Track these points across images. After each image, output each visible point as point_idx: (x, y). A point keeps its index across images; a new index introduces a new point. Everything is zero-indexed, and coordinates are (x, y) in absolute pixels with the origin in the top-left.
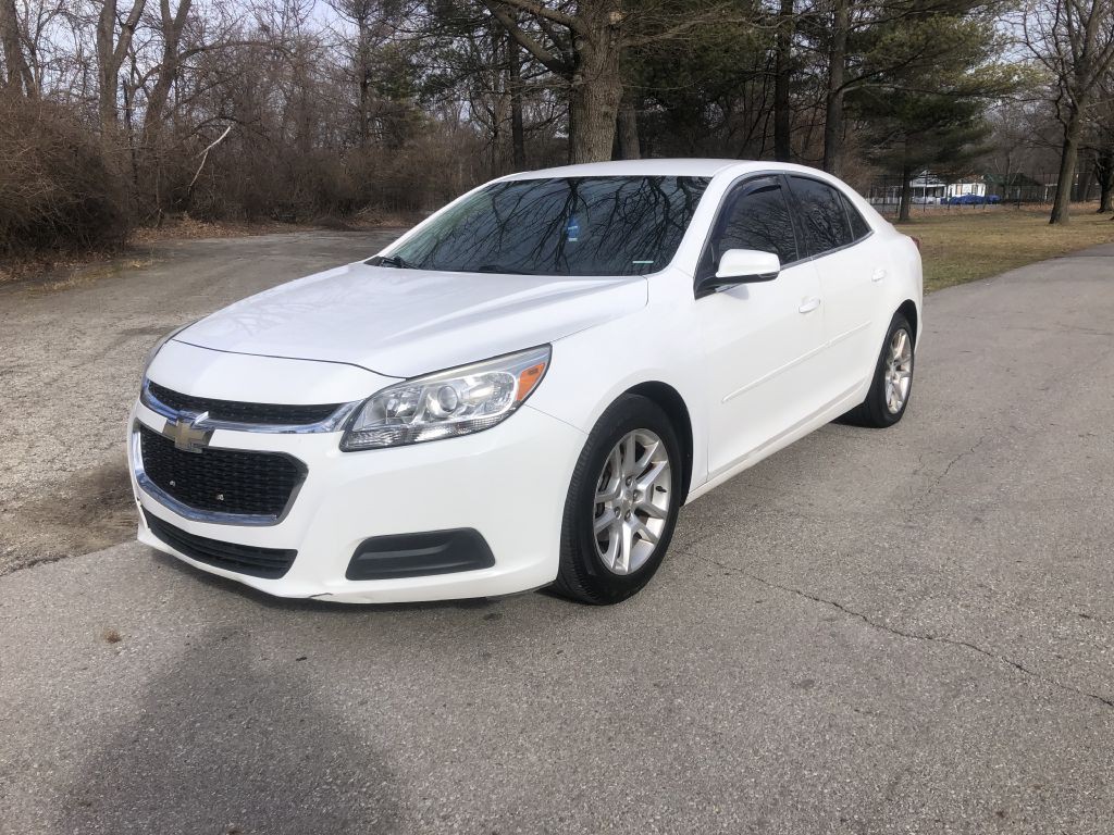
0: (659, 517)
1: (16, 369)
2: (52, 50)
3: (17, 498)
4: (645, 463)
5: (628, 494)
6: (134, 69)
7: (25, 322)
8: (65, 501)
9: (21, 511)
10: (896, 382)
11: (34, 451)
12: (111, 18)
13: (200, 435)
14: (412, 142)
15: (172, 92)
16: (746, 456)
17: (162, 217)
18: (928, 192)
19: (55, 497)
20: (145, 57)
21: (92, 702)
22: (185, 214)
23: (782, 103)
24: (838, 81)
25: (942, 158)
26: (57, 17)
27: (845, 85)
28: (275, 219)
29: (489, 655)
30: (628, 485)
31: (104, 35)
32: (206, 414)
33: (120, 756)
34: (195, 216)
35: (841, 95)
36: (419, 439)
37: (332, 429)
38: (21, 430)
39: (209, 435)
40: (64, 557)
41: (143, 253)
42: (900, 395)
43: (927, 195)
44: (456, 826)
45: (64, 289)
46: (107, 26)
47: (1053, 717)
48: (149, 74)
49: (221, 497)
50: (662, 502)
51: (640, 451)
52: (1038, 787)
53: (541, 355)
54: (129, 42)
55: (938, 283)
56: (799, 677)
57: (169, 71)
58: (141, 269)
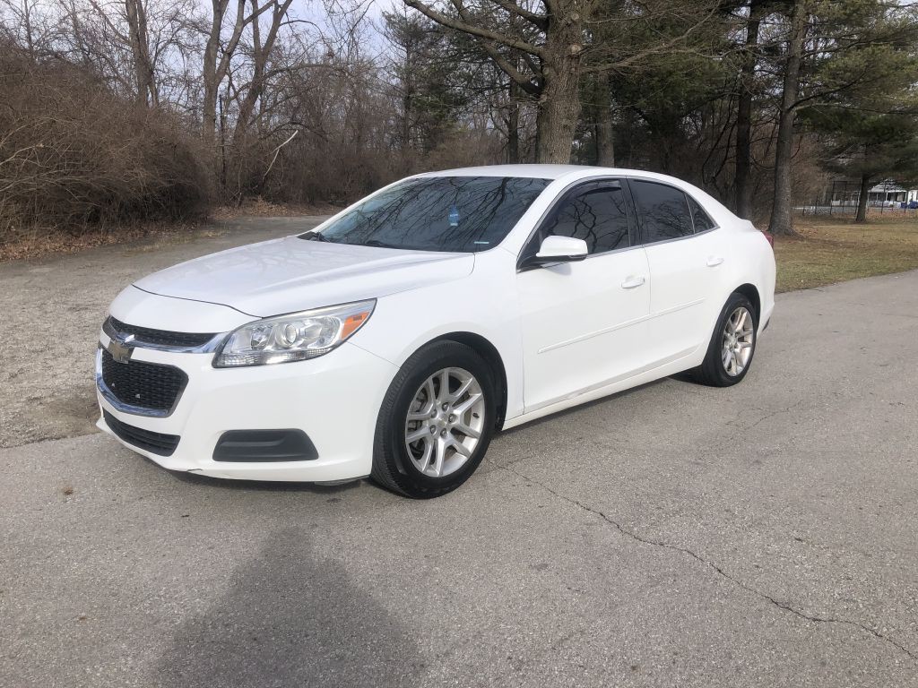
0: (475, 437)
1: (91, 307)
2: (166, 70)
3: (51, 396)
4: (460, 393)
5: (443, 416)
6: (231, 84)
7: (112, 273)
8: (84, 400)
9: (51, 406)
10: (737, 350)
11: (78, 364)
12: (215, 46)
13: (126, 351)
14: (442, 146)
15: (258, 103)
16: (566, 397)
17: (242, 199)
18: (890, 197)
19: (77, 396)
20: (239, 76)
21: (34, 530)
22: (260, 198)
23: (743, 119)
24: (791, 101)
25: (898, 167)
26: (170, 46)
27: (796, 105)
28: (331, 204)
29: (316, 525)
30: (444, 409)
31: (209, 60)
32: (133, 336)
33: (35, 565)
34: (267, 199)
35: (794, 113)
36: (268, 362)
37: (207, 351)
38: (75, 350)
39: (131, 351)
40: (65, 437)
41: (217, 225)
42: (741, 362)
43: (889, 199)
44: (231, 631)
45: (150, 251)
46: (212, 52)
47: (722, 608)
48: (241, 89)
49: (138, 396)
50: (478, 426)
51: (455, 384)
52: (676, 654)
53: (367, 307)
54: (228, 64)
55: (853, 274)
56: (539, 561)
57: (256, 88)
58: (211, 238)
